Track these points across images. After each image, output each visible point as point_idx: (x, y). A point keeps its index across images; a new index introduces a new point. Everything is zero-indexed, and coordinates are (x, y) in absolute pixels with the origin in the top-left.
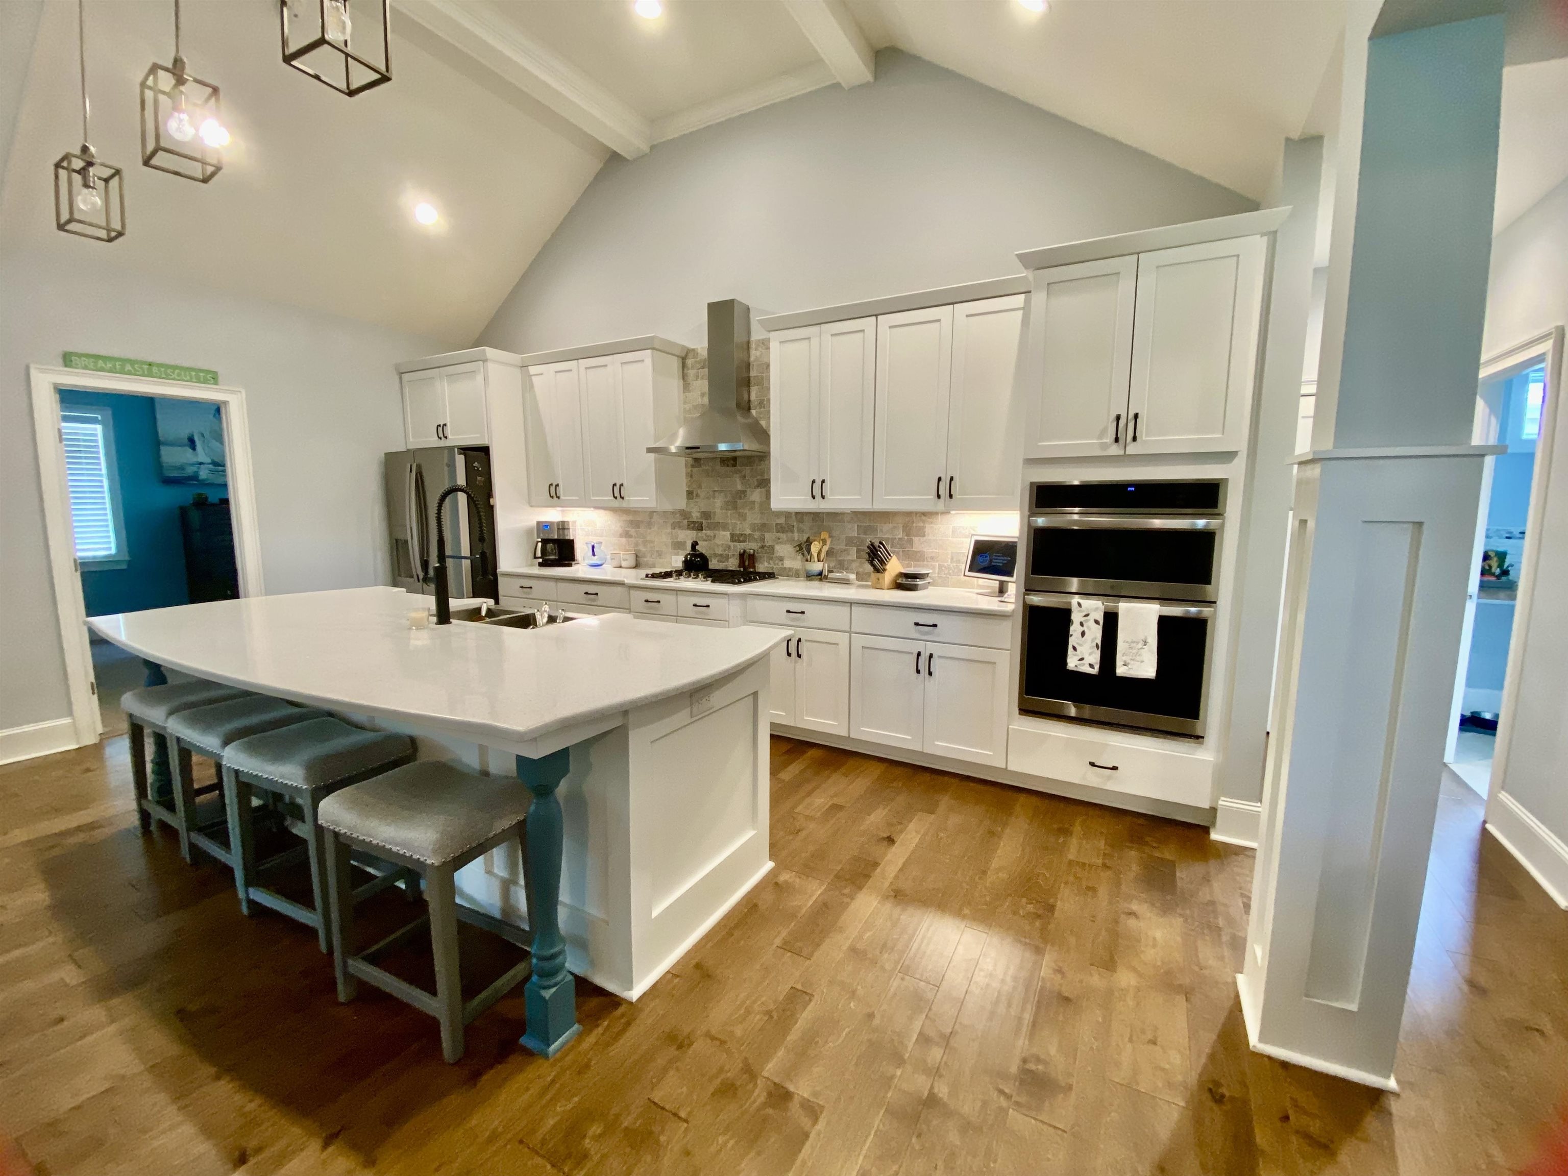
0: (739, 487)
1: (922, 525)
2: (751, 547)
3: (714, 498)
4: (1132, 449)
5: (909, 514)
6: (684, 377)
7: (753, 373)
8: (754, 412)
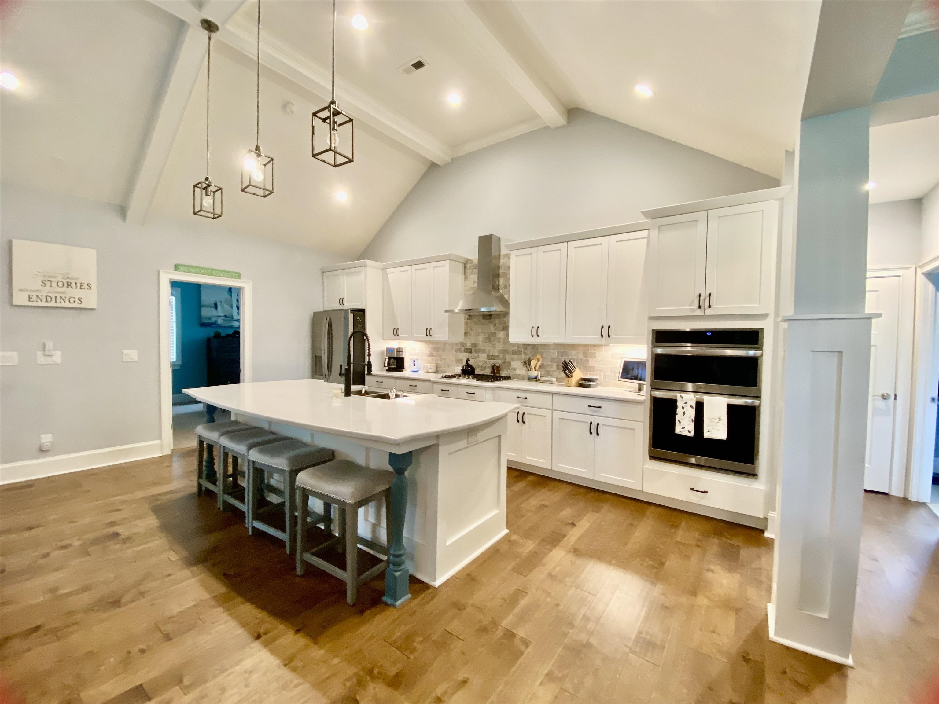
0: (492, 330)
1: (594, 352)
2: (498, 362)
3: (479, 336)
4: (709, 312)
5: (586, 346)
6: (465, 273)
7: (501, 271)
8: (501, 291)
